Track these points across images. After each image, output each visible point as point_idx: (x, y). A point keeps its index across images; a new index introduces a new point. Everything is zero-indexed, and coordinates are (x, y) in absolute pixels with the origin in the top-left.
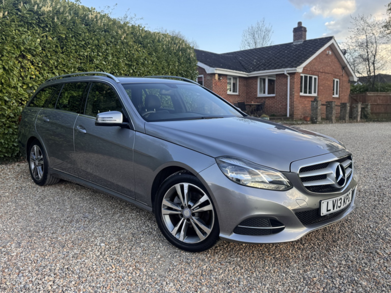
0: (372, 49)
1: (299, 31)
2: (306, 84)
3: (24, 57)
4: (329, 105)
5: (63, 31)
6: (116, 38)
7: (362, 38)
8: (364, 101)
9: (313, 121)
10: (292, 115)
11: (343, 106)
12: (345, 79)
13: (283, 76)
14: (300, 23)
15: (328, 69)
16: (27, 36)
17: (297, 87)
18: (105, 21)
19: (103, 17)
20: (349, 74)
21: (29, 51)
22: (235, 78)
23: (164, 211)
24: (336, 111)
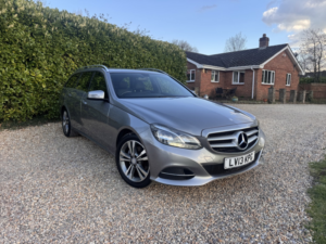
0: (318, 53)
1: (264, 40)
2: (267, 77)
3: (67, 56)
4: (281, 91)
5: (93, 40)
6: (130, 44)
7: (312, 46)
8: (309, 89)
9: (269, 102)
10: (255, 97)
11: (292, 92)
12: (296, 73)
13: (250, 70)
14: (264, 35)
15: (283, 67)
16: (69, 43)
17: (259, 78)
18: (123, 33)
19: (121, 30)
20: (298, 70)
21: (71, 52)
22: (217, 71)
23: (121, 159)
24: (286, 95)
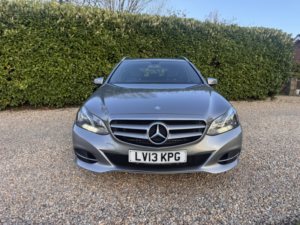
3: (142, 52)
5: (165, 35)
6: (207, 35)
16: (144, 41)
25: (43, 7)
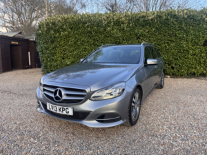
25: (80, 17)
